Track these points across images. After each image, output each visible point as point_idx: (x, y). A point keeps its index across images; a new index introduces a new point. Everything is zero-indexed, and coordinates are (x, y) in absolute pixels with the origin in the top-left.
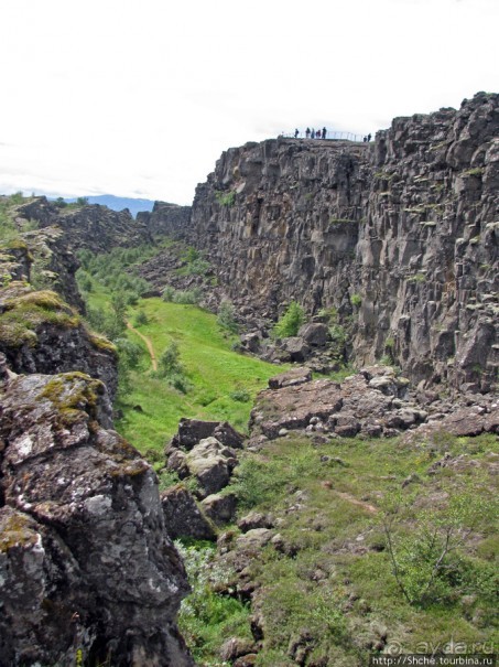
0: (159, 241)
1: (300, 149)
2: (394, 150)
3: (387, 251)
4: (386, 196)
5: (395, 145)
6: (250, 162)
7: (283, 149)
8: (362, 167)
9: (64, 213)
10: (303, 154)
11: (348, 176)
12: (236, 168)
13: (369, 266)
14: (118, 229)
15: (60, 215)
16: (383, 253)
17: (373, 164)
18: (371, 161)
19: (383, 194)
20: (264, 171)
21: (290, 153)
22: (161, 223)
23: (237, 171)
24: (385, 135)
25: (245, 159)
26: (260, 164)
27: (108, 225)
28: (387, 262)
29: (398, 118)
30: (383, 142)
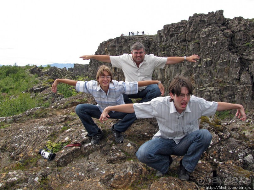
0: (77, 78)
1: (130, 40)
2: (166, 37)
3: (167, 73)
4: (164, 53)
5: (166, 35)
6: (111, 46)
7: (123, 40)
8: (153, 44)
9: (43, 71)
10: (131, 41)
11: (149, 47)
12: (106, 48)
13: (161, 79)
14: (63, 75)
15: (42, 72)
16: (165, 74)
17: (158, 42)
18: (157, 41)
19: (163, 52)
20: (116, 49)
21: (126, 41)
22: (77, 71)
23: (106, 50)
24: (161, 32)
25: (109, 45)
26: (115, 46)
27: (59, 74)
28: (167, 77)
29: (165, 25)
30: (160, 34)
